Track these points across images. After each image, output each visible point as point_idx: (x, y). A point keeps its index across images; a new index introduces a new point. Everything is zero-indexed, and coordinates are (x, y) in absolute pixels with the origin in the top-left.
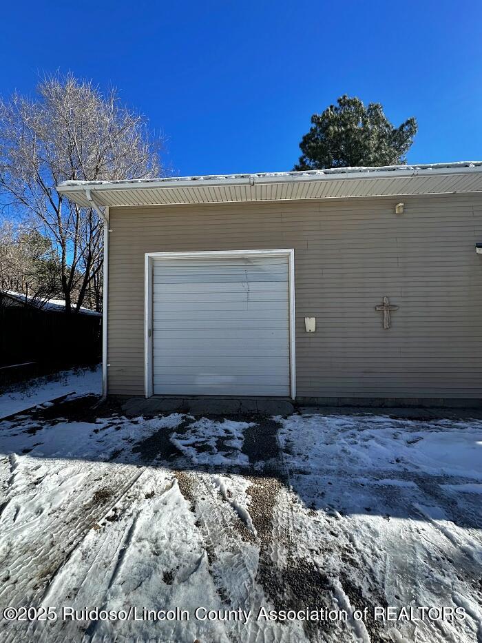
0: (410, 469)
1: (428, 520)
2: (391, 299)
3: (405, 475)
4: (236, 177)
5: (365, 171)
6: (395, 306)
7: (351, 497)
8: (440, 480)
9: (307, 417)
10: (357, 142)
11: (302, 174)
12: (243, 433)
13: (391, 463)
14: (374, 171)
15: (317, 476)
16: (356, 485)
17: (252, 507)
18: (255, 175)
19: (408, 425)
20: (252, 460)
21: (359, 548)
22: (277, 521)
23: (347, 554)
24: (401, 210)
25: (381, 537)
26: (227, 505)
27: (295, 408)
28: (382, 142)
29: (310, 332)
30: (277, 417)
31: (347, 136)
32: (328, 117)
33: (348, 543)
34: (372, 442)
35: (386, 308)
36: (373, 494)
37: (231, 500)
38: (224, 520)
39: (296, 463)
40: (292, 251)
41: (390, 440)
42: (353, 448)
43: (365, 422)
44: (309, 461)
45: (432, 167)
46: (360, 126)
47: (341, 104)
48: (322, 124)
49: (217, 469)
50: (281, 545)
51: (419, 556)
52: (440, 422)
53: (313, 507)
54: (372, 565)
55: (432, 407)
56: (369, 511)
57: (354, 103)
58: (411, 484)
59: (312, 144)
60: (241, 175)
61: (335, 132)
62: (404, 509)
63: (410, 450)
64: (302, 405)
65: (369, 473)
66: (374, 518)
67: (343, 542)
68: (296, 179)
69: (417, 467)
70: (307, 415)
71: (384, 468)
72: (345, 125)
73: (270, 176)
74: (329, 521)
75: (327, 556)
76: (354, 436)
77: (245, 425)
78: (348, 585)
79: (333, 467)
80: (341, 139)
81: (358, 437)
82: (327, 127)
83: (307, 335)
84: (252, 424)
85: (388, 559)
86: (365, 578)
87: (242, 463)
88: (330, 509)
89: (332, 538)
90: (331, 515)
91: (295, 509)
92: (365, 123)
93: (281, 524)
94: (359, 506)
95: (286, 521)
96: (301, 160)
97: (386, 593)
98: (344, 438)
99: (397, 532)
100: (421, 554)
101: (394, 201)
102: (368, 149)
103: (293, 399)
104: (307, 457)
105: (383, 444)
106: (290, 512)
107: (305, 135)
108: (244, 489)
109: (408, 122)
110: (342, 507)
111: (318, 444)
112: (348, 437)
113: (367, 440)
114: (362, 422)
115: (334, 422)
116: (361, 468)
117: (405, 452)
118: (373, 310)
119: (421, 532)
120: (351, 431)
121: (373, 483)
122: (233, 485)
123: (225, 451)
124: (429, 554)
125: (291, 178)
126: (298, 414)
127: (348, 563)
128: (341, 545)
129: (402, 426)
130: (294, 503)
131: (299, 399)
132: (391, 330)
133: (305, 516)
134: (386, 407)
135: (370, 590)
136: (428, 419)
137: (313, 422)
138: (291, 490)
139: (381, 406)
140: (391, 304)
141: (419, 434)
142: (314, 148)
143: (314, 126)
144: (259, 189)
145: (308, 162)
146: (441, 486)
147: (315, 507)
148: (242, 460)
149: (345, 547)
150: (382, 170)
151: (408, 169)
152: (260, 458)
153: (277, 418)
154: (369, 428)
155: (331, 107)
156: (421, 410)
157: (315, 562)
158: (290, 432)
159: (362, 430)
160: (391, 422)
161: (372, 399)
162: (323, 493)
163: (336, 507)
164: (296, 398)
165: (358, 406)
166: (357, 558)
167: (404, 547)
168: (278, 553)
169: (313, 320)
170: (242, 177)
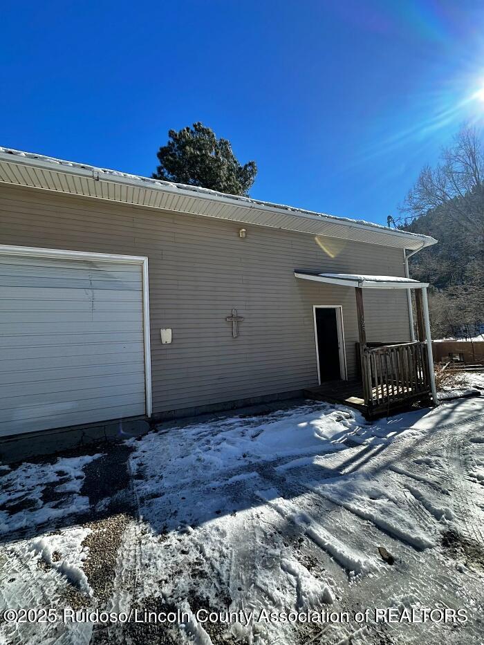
0: (254, 461)
1: (265, 503)
2: (238, 311)
3: (249, 468)
4: (74, 166)
5: (214, 194)
6: (242, 318)
7: (203, 506)
8: (275, 463)
9: (163, 433)
10: (210, 169)
11: (154, 182)
12: (83, 470)
13: (239, 460)
14: (221, 196)
15: (171, 494)
16: (208, 491)
17: (89, 561)
18: (100, 170)
19: (253, 422)
20: (93, 501)
21: (208, 556)
22: (122, 565)
23: (197, 567)
24: (244, 235)
25: (228, 536)
26: (52, 573)
27: (150, 425)
28: (231, 175)
29: (166, 344)
30: (130, 440)
31: (202, 160)
32: (185, 137)
33: (198, 555)
34: (224, 444)
35: (234, 319)
36: (223, 495)
37: (58, 564)
38: (45, 597)
39: (148, 487)
40: (145, 260)
41: (239, 439)
42: (207, 454)
43: (219, 427)
44: (163, 480)
45: (265, 204)
46: (212, 154)
47: (196, 129)
48: (179, 141)
49: (40, 529)
50: (125, 593)
51: (258, 540)
52: (276, 413)
53: (163, 532)
54: (219, 568)
55: (271, 402)
56: (219, 513)
57: (209, 133)
58: (255, 474)
59: (170, 157)
60: (82, 165)
61: (191, 153)
62: (247, 500)
63: (255, 443)
64: (157, 422)
65: (220, 475)
66: (222, 519)
67: (193, 556)
68: (148, 186)
69: (259, 457)
70: (163, 431)
71: (233, 467)
72: (200, 150)
73: (119, 175)
74: (180, 540)
75: (177, 580)
76: (208, 441)
77: (88, 459)
78: (197, 601)
79: (187, 480)
80: (197, 162)
81: (212, 442)
82: (184, 147)
83: (164, 347)
84: (97, 456)
85: (234, 554)
86: (213, 585)
87: (80, 508)
88: (182, 527)
89: (182, 557)
90: (182, 533)
91: (143, 542)
92: (217, 153)
93: (125, 566)
94: (210, 512)
95: (132, 560)
96: (159, 169)
97: (230, 591)
98: (199, 446)
99: (242, 524)
100: (260, 537)
101: (238, 226)
102: (220, 176)
103: (149, 416)
104: (161, 477)
105: (233, 444)
106: (138, 547)
107: (163, 146)
108: (78, 542)
109: (251, 164)
110: (194, 519)
111: (173, 460)
112: (203, 445)
113: (219, 444)
114: (216, 426)
115: (190, 432)
116: (214, 472)
117: (249, 445)
118: (224, 321)
119: (260, 516)
120: (206, 438)
121: (223, 484)
122: (63, 542)
123: (55, 500)
124: (265, 534)
125: (142, 183)
126: (154, 432)
127: (197, 577)
128: (191, 561)
129: (248, 423)
130: (143, 534)
131: (156, 416)
132: (239, 338)
133: (154, 545)
134: (237, 408)
135: (216, 595)
136: (267, 413)
137: (169, 437)
138: (141, 521)
139: (232, 409)
140: (239, 315)
141: (260, 427)
142: (171, 162)
143: (171, 140)
144: (104, 186)
145: (166, 174)
146: (275, 469)
147: (167, 530)
148: (81, 504)
149: (195, 561)
150: (227, 197)
151: (248, 201)
152: (105, 494)
153: (128, 442)
154: (222, 431)
155: (188, 129)
156: (263, 406)
157: (163, 594)
158: (143, 454)
159: (216, 435)
160: (240, 422)
161: (225, 403)
162: (176, 512)
163: (188, 521)
164: (152, 414)
165: (213, 412)
166: (206, 568)
167: (247, 536)
168: (120, 604)
169: (169, 331)
170: (83, 167)
